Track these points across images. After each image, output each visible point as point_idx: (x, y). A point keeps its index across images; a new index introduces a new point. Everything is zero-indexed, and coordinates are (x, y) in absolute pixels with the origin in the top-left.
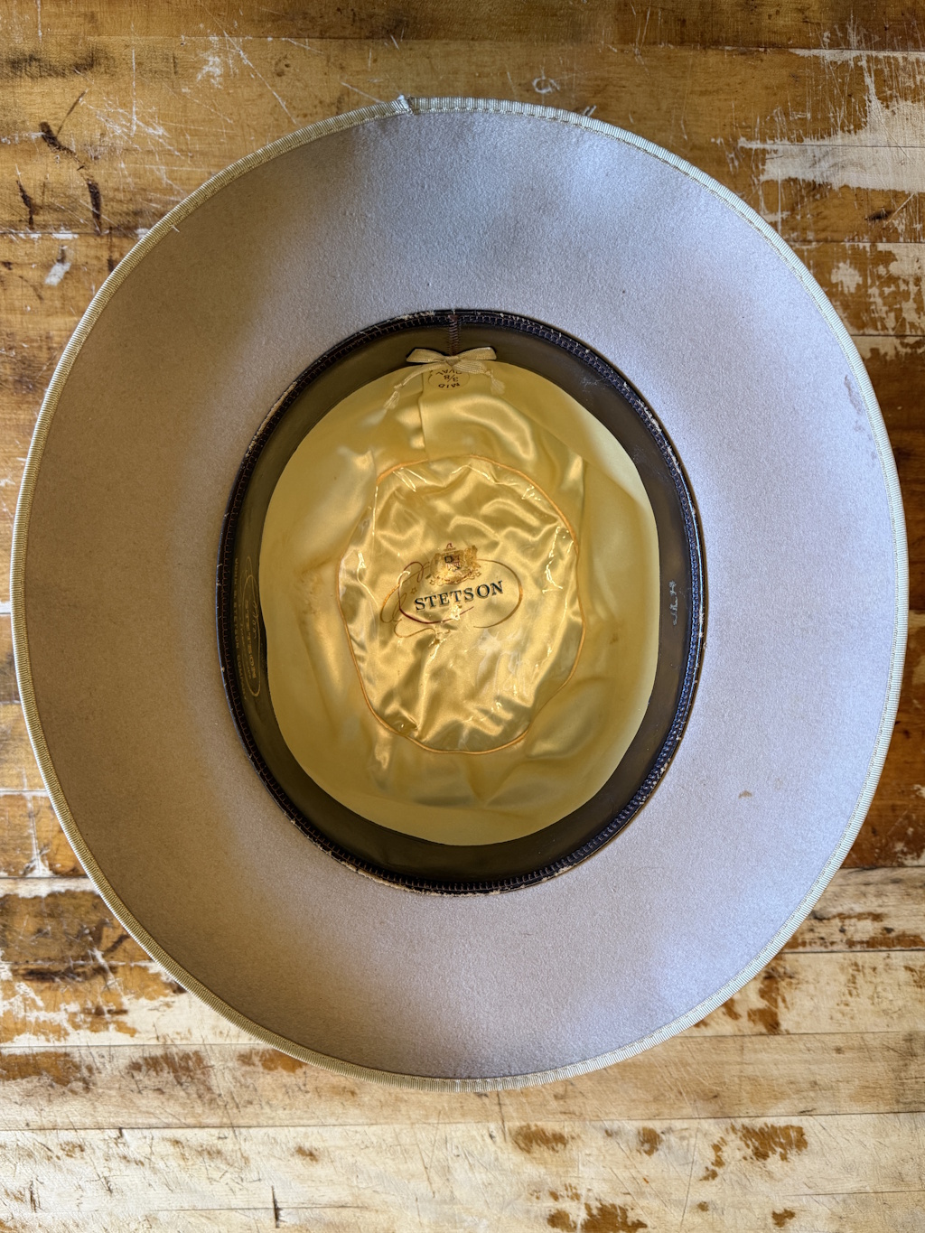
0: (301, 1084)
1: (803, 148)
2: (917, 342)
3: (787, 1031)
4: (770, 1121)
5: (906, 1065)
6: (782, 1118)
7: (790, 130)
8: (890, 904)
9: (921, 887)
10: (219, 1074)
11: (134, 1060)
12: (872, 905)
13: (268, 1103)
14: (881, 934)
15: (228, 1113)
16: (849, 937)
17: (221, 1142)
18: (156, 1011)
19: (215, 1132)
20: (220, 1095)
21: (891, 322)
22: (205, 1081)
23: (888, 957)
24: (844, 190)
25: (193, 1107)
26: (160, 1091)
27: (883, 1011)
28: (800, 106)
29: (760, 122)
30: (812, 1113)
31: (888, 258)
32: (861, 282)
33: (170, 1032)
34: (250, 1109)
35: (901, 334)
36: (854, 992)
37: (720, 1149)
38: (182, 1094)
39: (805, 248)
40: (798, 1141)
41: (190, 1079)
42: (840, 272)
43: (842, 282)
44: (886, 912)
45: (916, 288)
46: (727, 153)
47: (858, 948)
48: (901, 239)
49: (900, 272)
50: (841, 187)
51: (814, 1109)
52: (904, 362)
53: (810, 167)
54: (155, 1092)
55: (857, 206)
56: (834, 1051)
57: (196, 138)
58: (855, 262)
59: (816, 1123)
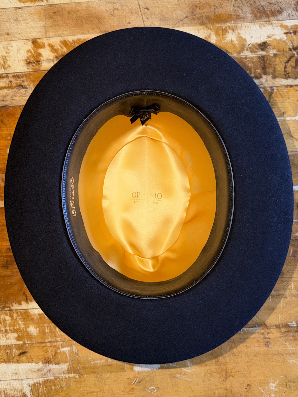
0: (216, 9)
1: (54, 376)
2: (4, 308)
3: (29, 41)
4: (32, 4)
6: (27, 6)
7: (60, 382)
10: (248, 11)
11: (280, 15)
16: (8, 79)
18: (273, 34)
20: (247, 3)
21: (15, 315)
22: (253, 8)
24: (37, 362)
28: (57, 391)
29: (71, 384)
30: (17, 8)
31: (18, 339)
32: (28, 329)
33: (267, 26)
35: (11, 311)
36: (4, 58)
38: (262, 3)
39: (50, 340)
41: (259, 8)
42: (36, 332)
43: (35, 328)
45: (7, 328)
46: (82, 371)
47: (4, 75)
48: (14, 346)
49: (13, 333)
50: (38, 363)
51: (15, 10)
52: (8, 301)
53: (51, 369)
54: (271, 3)
55: (32, 356)
56: (9, 33)
57: (277, 360)
58: (31, 336)
59: (14, 4)
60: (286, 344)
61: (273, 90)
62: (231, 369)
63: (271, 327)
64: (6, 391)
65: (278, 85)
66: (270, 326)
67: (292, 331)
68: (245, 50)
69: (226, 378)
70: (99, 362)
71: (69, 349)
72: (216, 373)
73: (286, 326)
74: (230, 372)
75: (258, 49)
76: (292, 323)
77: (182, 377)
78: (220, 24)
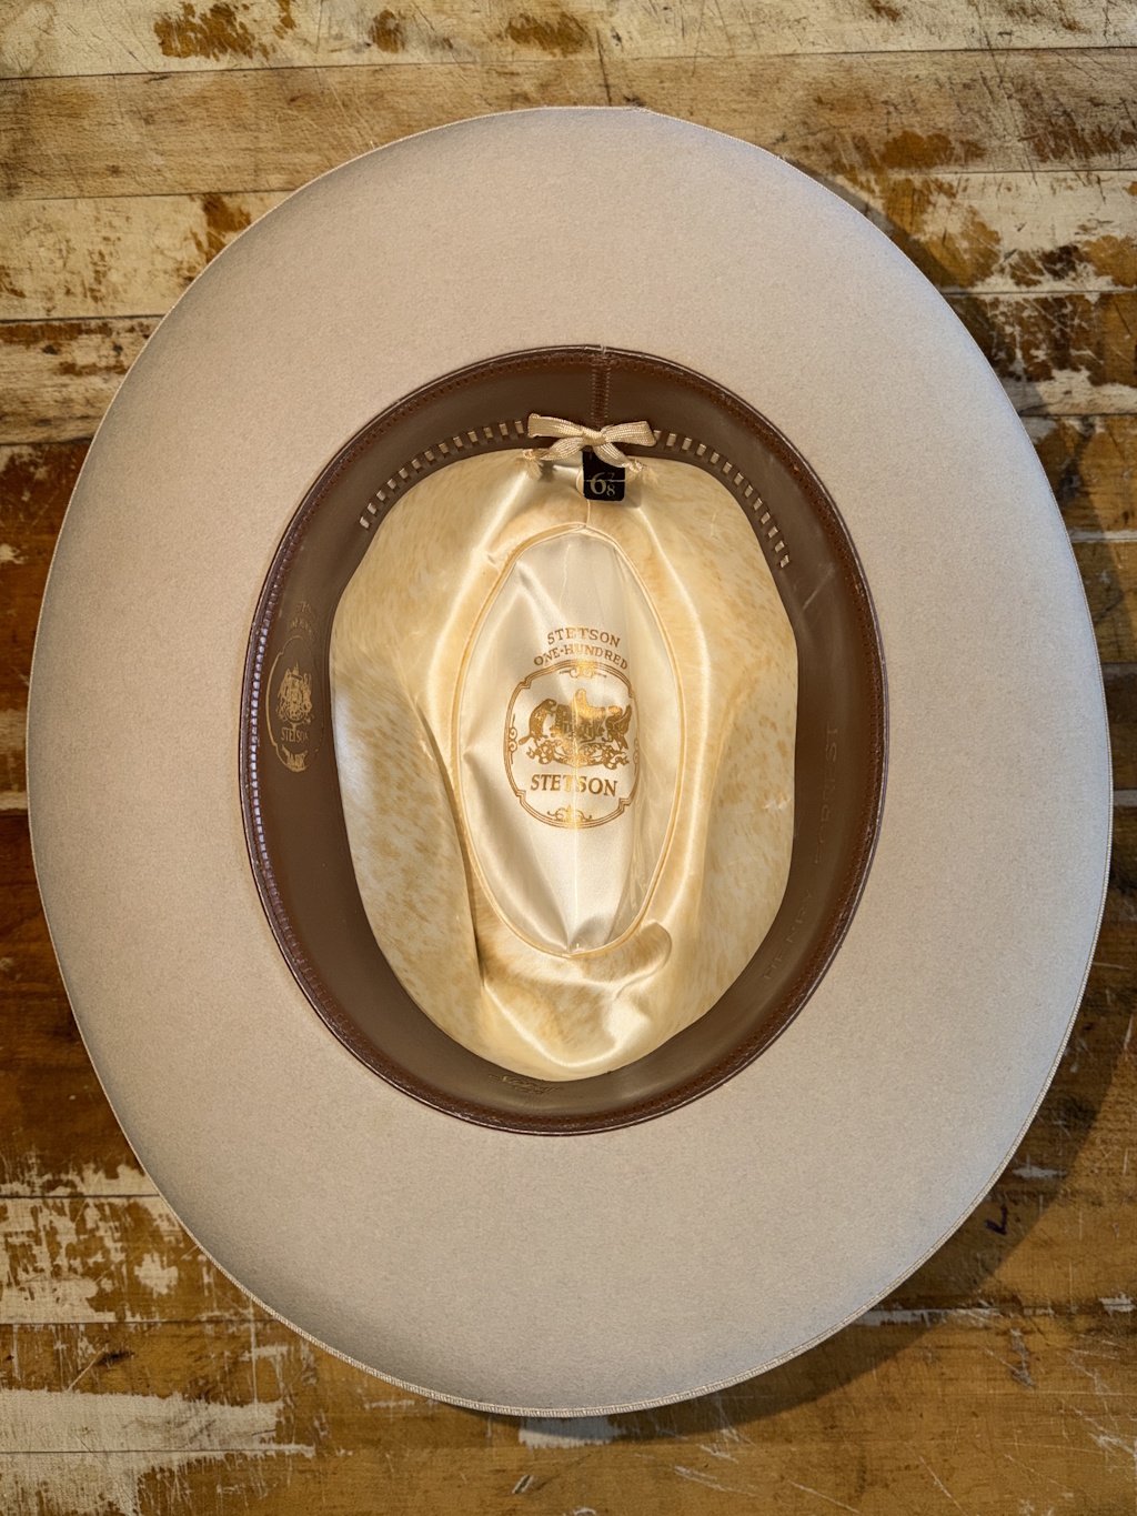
0: (894, 114)
1: (225, 1447)
2: (53, 1188)
3: (193, 200)
4: (210, 64)
5: (15, 151)
6: (193, 69)
7: (246, 1470)
8: (50, 389)
9: (6, 414)
10: (1011, 130)
11: (1133, 147)
12: (77, 388)
13: (941, 86)
14: (61, 345)
15: (998, 71)
16: (107, 340)
17: (1008, 29)
18: (1102, 219)
19: (1018, 44)
20: (1010, 97)
21: (91, 1215)
22: (1032, 118)
23: (49, 311)
24: (167, 1392)
25: (1048, 79)
26: (1096, 103)
27: (51, 231)
28: (232, 1502)
29: (286, 1479)
30: (150, 76)
31: (99, 1302)
32: (136, 1268)
33: (1082, 191)
34: (966, 77)
35: (76, 1200)
36: (96, 257)
37: (283, 21)
38: (1063, 99)
39: (217, 1313)
40: (170, 33)
41: (1053, 121)
42: (165, 1282)
43: (163, 1267)
44: (55, 378)
45: (58, 1261)
46: (330, 1437)
47: (93, 324)
48: (82, 1328)
49: (82, 1283)
50: (168, 1396)
51: (146, 82)
52: (69, 1161)
53: (214, 1421)
54: (1101, 101)
55: (147, 1371)
56: (121, 169)
57: (1053, 1434)
58: (146, 1297)
59: (143, 62)
60: (1089, 1375)
61: (1092, 426)
62: (881, 1458)
63: (1039, 1312)
64: (46, 1491)
65: (1112, 410)
66: (1035, 1307)
67: (1113, 1327)
68: (992, 273)
69: (861, 1489)
70: (392, 1404)
71: (285, 1353)
72: (822, 1470)
73: (1094, 1308)
74: (876, 1470)
75: (1042, 274)
76: (1117, 1300)
77: (699, 1477)
78: (903, 172)
